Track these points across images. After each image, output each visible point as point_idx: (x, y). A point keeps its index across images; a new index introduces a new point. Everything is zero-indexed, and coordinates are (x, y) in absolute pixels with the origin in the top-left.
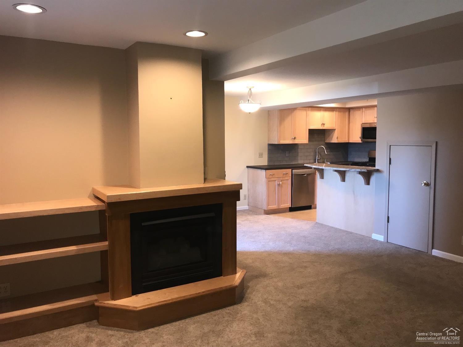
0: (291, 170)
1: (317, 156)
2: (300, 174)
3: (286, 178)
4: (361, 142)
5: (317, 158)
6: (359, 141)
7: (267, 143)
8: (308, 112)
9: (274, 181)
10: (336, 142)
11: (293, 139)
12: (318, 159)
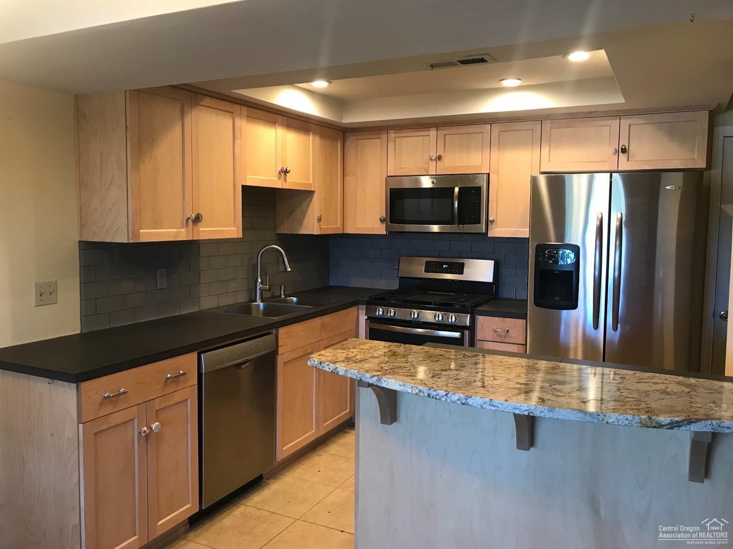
0: (194, 355)
1: (260, 280)
2: (228, 364)
3: (177, 397)
4: (385, 233)
5: (259, 286)
6: (380, 229)
7: (77, 239)
8: (238, 121)
9: (125, 423)
10: (315, 233)
11: (190, 222)
12: (262, 291)
